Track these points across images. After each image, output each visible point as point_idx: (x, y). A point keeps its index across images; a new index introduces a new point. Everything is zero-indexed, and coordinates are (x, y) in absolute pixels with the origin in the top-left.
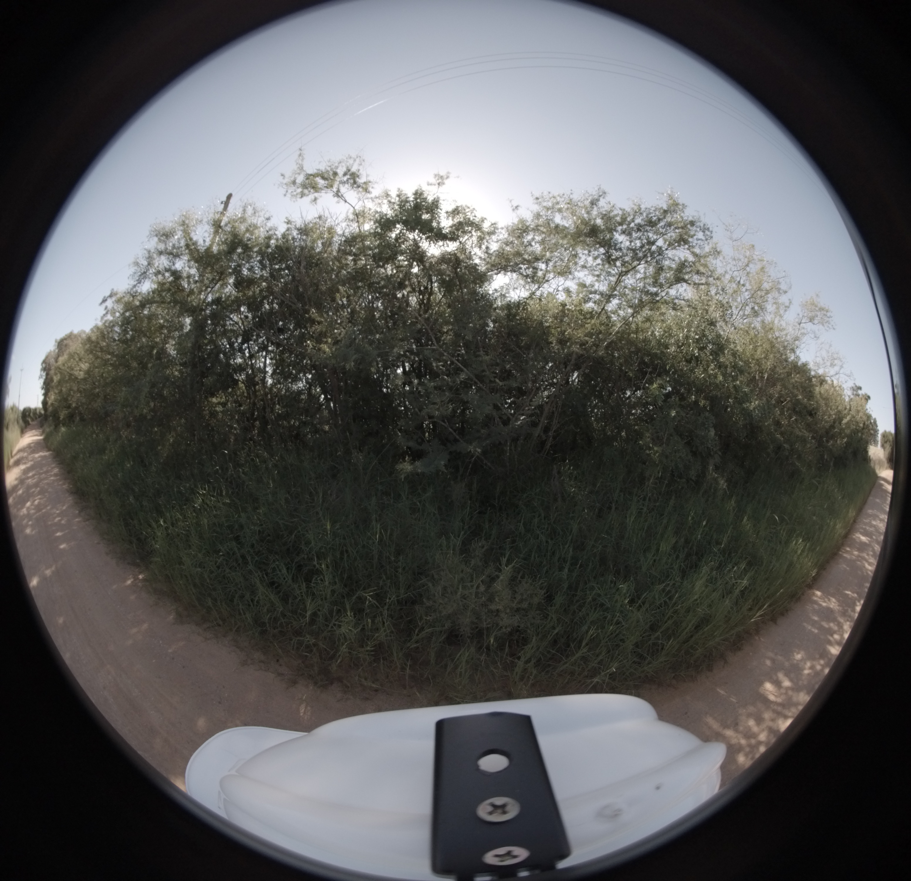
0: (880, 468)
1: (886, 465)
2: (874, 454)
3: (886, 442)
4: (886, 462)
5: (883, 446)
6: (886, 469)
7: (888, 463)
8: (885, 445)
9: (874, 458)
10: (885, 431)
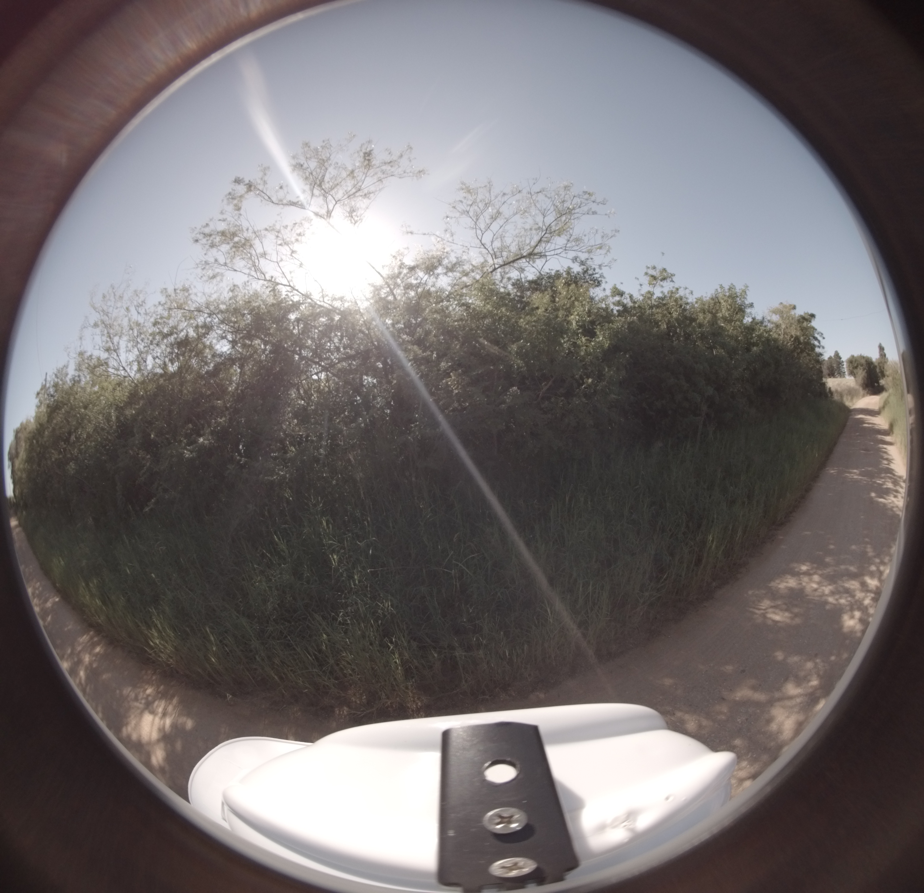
0: (852, 399)
1: (862, 392)
2: (839, 385)
3: (856, 367)
4: (861, 389)
5: (852, 373)
6: (864, 396)
7: (864, 389)
8: (855, 371)
9: (839, 389)
10: (853, 356)
